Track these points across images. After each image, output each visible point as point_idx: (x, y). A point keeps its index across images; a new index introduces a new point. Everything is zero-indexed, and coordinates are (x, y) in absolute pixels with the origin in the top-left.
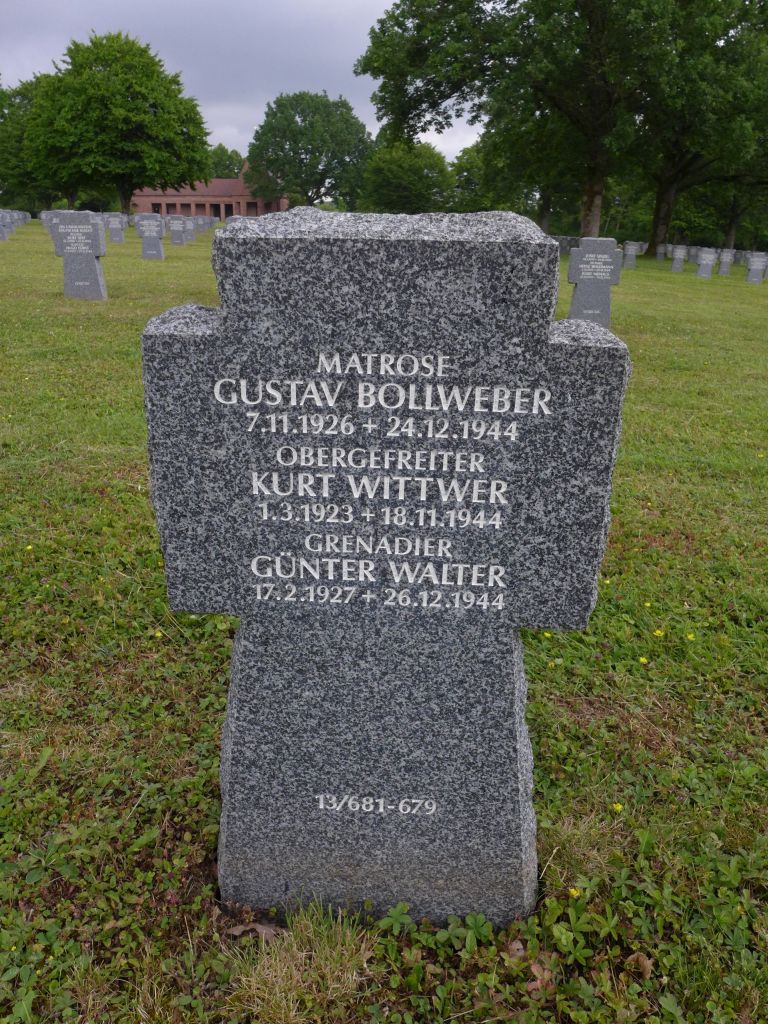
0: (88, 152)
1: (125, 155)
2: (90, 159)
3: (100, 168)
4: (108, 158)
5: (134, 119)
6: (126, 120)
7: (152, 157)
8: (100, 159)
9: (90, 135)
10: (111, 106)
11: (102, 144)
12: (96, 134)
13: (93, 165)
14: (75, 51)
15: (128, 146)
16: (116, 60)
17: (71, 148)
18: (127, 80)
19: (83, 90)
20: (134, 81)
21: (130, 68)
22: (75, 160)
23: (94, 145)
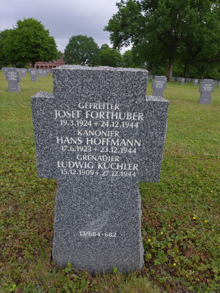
0: (23, 51)
1: (34, 52)
2: (24, 53)
3: (27, 56)
4: (29, 53)
5: (37, 42)
6: (34, 43)
7: (42, 53)
8: (27, 53)
9: (24, 46)
10: (30, 38)
11: (27, 49)
12: (26, 46)
13: (24, 55)
14: (19, 23)
15: (35, 50)
16: (31, 25)
17: (18, 50)
18: (34, 31)
19: (22, 34)
20: (36, 31)
21: (35, 28)
22: (19, 54)
23: (25, 49)
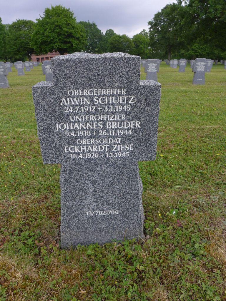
0: (56, 42)
1: (66, 43)
2: (56, 44)
3: (59, 47)
4: (61, 44)
5: (70, 31)
6: (67, 32)
7: (74, 42)
8: (59, 44)
9: (56, 37)
10: (62, 28)
11: (60, 39)
12: (58, 37)
13: (57, 46)
14: (47, 12)
15: (68, 40)
16: (61, 13)
17: (51, 41)
18: (65, 20)
19: (54, 23)
20: (67, 20)
21: (65, 16)
22: (52, 45)
23: (57, 40)
